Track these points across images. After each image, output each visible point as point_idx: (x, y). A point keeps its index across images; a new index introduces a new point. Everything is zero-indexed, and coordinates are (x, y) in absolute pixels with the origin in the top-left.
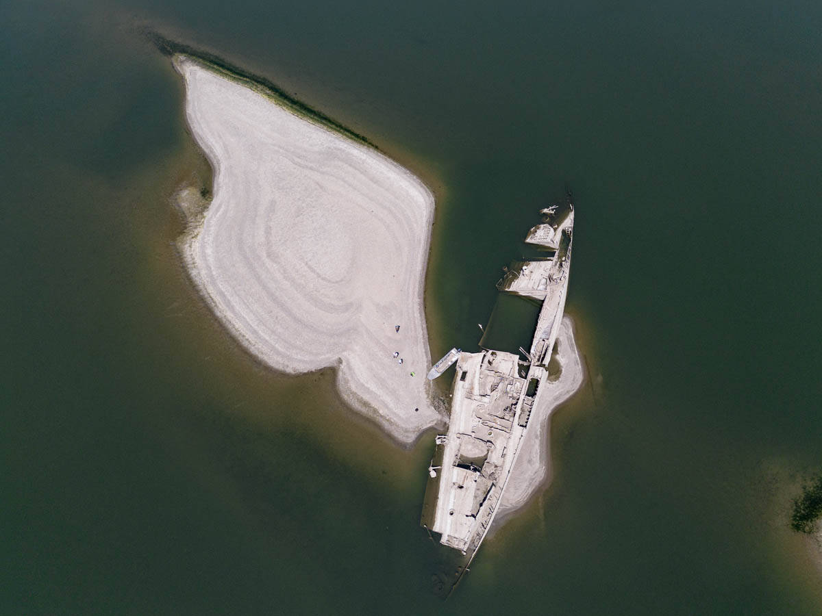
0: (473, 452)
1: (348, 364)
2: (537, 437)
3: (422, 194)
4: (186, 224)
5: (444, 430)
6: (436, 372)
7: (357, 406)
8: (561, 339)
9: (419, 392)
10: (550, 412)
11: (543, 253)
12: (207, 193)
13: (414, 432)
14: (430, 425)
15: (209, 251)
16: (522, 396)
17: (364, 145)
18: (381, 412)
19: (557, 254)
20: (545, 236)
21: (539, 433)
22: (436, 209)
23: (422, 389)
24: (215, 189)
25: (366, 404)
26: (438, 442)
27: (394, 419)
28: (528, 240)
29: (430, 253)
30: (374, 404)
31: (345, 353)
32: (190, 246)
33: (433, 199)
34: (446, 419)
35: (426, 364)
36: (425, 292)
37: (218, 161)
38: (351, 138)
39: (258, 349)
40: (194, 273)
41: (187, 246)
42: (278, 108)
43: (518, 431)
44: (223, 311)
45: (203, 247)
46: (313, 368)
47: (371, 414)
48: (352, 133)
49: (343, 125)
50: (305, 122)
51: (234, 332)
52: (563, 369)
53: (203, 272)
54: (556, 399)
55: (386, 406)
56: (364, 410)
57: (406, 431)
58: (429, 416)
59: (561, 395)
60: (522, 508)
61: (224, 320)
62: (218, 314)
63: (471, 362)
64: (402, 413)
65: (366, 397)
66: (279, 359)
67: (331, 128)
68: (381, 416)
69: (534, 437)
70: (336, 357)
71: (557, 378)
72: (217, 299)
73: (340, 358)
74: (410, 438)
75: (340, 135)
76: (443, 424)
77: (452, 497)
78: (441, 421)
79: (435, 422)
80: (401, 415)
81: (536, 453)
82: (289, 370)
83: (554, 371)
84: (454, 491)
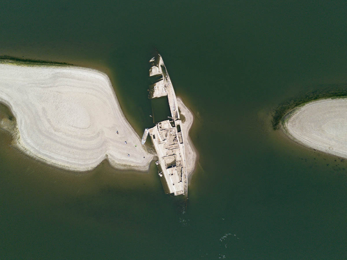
0: (170, 161)
1: (111, 155)
2: (188, 144)
3: (102, 76)
4: (11, 135)
5: (157, 159)
6: (144, 141)
7: (122, 168)
8: (180, 106)
9: (142, 151)
10: (188, 133)
11: (158, 78)
12: (12, 118)
13: (147, 165)
14: (151, 160)
15: (29, 141)
16: (177, 133)
17: (67, 66)
18: (132, 165)
19: (163, 76)
20: (156, 71)
21: (188, 143)
22: (110, 79)
23: (142, 149)
24: (14, 114)
25: (125, 165)
26: (157, 164)
27: (138, 165)
28: (151, 75)
29: (117, 98)
30: (128, 164)
31: (107, 152)
32: (19, 143)
33: (107, 76)
34: (156, 155)
35: (139, 140)
36: (124, 113)
37: (8, 102)
38: (59, 66)
39: (73, 168)
40: (28, 153)
41: (18, 143)
42: (20, 67)
43: (181, 145)
44: (50, 161)
45: (25, 141)
46: (98, 163)
47: (129, 168)
48: (58, 63)
49: (53, 61)
50: (35, 68)
51: (60, 167)
52: (185, 116)
53: (32, 151)
54: (188, 128)
55: (133, 162)
56: (126, 168)
57: (145, 167)
58: (150, 157)
59: (189, 126)
60: (194, 170)
61: (53, 164)
62: (49, 163)
63: (154, 131)
64: (139, 161)
65: (124, 163)
66: (83, 167)
67: (48, 65)
68: (133, 166)
69: (187, 145)
70: (105, 155)
71: (185, 121)
72: (45, 158)
73: (106, 155)
74: (147, 168)
75: (54, 67)
76: (156, 157)
77: (171, 179)
78: (154, 156)
79: (152, 158)
80: (140, 162)
81: (190, 149)
82: (90, 169)
83: (183, 119)
84: (171, 177)
